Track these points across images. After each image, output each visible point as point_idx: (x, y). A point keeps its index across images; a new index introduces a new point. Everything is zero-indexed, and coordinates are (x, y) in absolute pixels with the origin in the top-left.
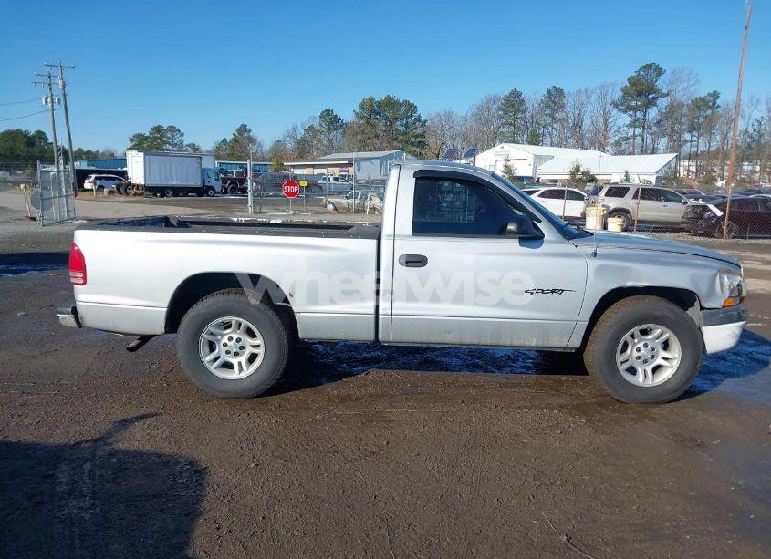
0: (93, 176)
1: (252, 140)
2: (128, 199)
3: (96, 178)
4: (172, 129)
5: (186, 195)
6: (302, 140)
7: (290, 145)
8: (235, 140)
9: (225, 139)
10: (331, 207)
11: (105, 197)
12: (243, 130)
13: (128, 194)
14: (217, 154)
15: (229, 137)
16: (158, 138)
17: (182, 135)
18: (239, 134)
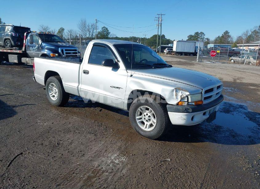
0: (167, 48)
1: (229, 36)
2: (171, 56)
3: (168, 49)
4: (202, 33)
5: (190, 55)
6: (250, 36)
7: (244, 38)
8: (223, 36)
9: (219, 36)
10: (232, 61)
11: (166, 55)
12: (227, 32)
13: (171, 54)
14: (216, 42)
15: (221, 35)
16: (196, 36)
17: (205, 35)
18: (224, 34)
